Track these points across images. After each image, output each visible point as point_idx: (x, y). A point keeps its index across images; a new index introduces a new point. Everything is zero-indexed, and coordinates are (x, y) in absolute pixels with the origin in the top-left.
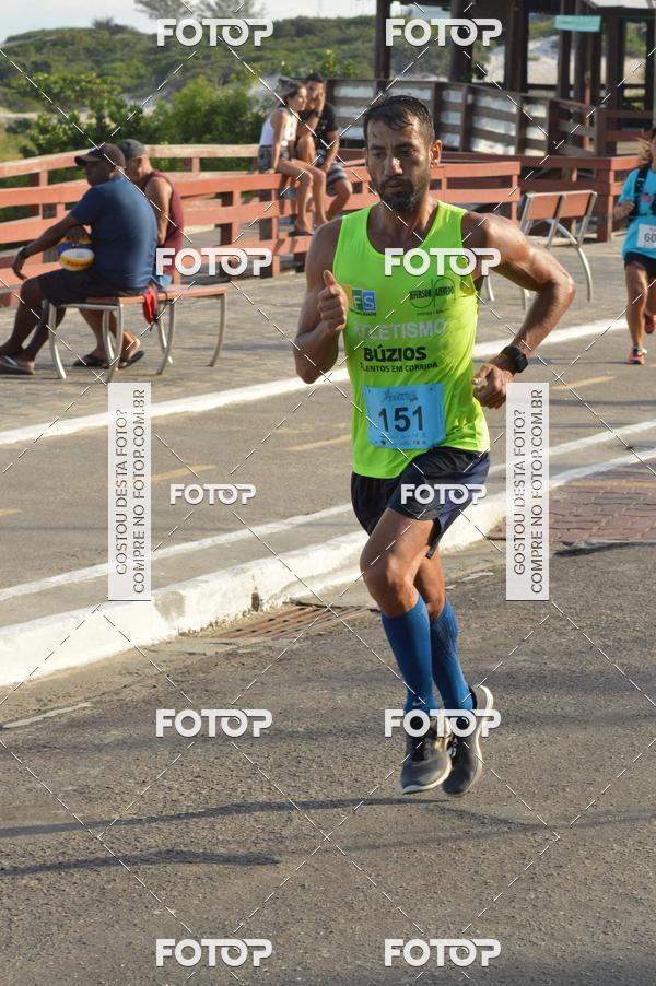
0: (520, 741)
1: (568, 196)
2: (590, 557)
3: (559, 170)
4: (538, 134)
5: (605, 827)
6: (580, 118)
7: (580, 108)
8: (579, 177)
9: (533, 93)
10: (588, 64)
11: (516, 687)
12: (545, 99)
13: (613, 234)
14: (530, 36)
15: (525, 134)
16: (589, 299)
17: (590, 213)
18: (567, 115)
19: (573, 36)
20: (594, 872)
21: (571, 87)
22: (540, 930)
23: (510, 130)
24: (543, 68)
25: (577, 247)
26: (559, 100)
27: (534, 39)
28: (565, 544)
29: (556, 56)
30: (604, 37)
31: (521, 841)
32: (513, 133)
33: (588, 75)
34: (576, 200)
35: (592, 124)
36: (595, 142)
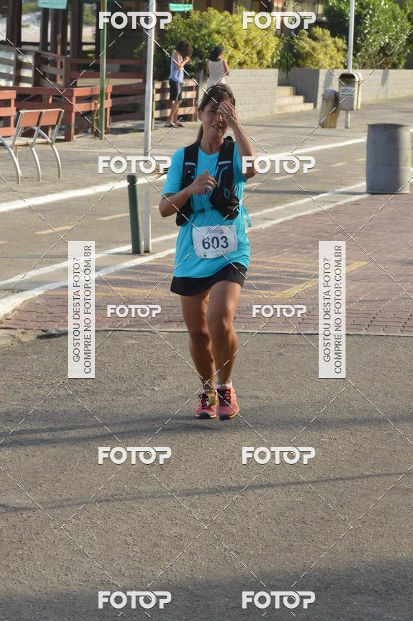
0: (13, 455)
1: (46, 112)
2: (59, 339)
3: (41, 96)
4: (27, 73)
5: (66, 508)
6: (54, 64)
7: (54, 57)
8: (53, 100)
9: (25, 48)
10: (59, 29)
11: (12, 421)
12: (32, 51)
13: (75, 136)
14: (23, 12)
15: (19, 73)
16: (59, 177)
17: (60, 123)
18: (46, 62)
19: (50, 12)
20: (59, 537)
21: (49, 44)
22: (25, 574)
23: (10, 71)
24: (31, 32)
25: (51, 144)
26: (41, 52)
27: (26, 13)
28: (43, 331)
29: (40, 25)
30: (69, 12)
31: (14, 518)
32: (12, 73)
33: (59, 36)
34: (51, 115)
35: (61, 67)
36: (64, 78)
